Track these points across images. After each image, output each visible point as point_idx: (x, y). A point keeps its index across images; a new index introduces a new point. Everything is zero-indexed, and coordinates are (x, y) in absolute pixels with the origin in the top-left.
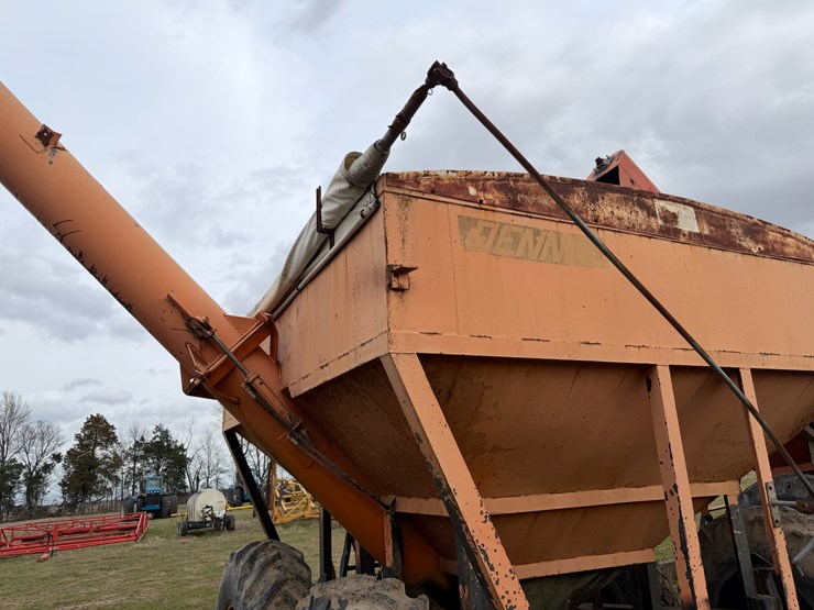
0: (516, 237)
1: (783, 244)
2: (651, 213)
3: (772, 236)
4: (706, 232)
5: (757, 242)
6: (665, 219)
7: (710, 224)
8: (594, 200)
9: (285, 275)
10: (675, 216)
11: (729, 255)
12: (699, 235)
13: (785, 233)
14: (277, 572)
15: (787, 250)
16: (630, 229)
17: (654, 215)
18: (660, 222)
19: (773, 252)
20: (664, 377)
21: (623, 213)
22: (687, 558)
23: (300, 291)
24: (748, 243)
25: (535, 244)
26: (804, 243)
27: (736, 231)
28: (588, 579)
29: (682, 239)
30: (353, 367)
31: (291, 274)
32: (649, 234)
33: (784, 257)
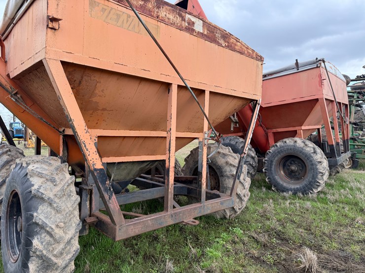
0: (118, 16)
1: (235, 45)
2: (183, 19)
3: (232, 40)
4: (206, 33)
5: (225, 42)
6: (189, 24)
7: (208, 30)
8: (158, 7)
9: (5, 15)
10: (193, 23)
11: (213, 45)
12: (202, 34)
13: (237, 40)
15: (236, 47)
16: (173, 24)
17: (185, 20)
18: (187, 24)
19: (231, 47)
20: (174, 89)
21: (171, 16)
22: (170, 153)
23: (15, 25)
24: (222, 42)
25: (127, 21)
26: (244, 46)
27: (218, 35)
29: (194, 34)
30: (33, 64)
31: (9, 15)
32: (180, 28)
33: (234, 50)
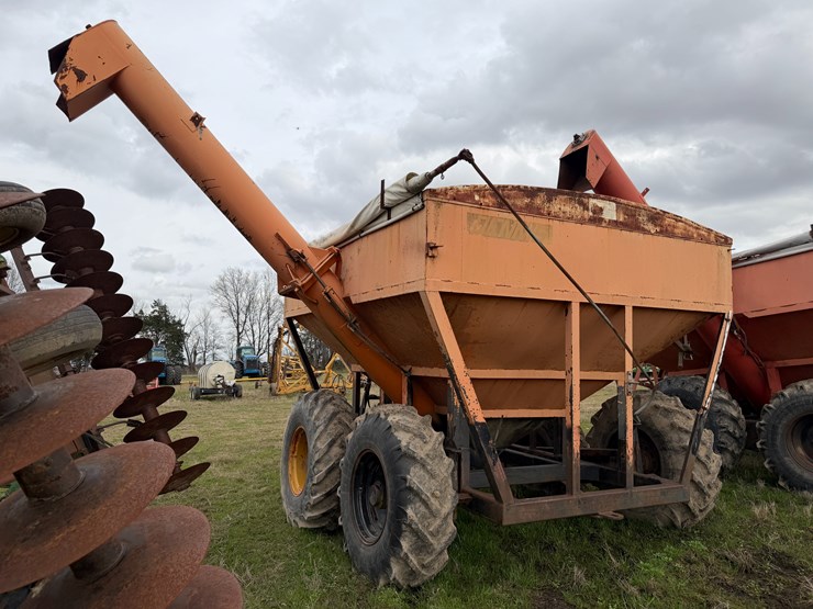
0: (499, 225)
1: (674, 227)
2: (586, 208)
3: (668, 221)
4: (621, 220)
5: (656, 226)
6: (594, 212)
7: (625, 214)
8: (550, 201)
9: (352, 226)
10: (601, 209)
11: (635, 234)
12: (616, 222)
13: (678, 219)
14: (333, 407)
15: (676, 231)
16: (570, 219)
17: (588, 209)
18: (591, 214)
19: (666, 232)
20: (575, 310)
21: (567, 209)
22: (572, 405)
23: (361, 237)
24: (650, 227)
25: (510, 228)
26: (690, 226)
27: (642, 218)
28: (525, 423)
29: (604, 224)
30: (401, 293)
31: (357, 227)
32: (582, 221)
33: (672, 235)
